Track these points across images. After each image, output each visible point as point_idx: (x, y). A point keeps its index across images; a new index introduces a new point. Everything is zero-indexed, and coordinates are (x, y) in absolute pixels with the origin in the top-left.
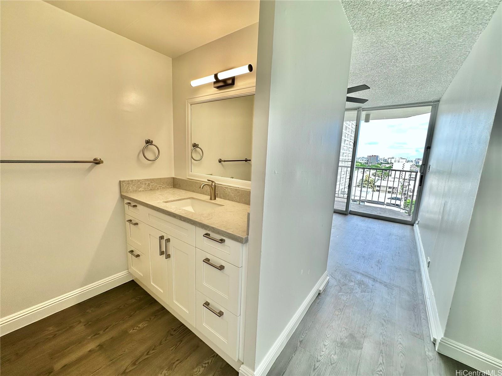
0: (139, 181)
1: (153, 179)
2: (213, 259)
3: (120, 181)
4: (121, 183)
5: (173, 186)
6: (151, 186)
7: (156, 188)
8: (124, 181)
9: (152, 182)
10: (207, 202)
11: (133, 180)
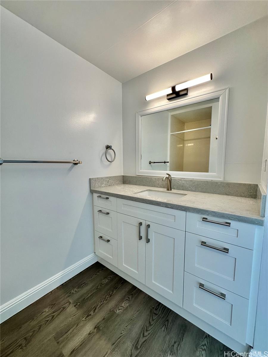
0: (102, 178)
1: (111, 177)
2: (209, 241)
3: (90, 179)
4: (91, 180)
5: (122, 183)
6: (109, 183)
7: (113, 184)
8: (93, 179)
9: (110, 180)
10: (166, 192)
11: (98, 178)
